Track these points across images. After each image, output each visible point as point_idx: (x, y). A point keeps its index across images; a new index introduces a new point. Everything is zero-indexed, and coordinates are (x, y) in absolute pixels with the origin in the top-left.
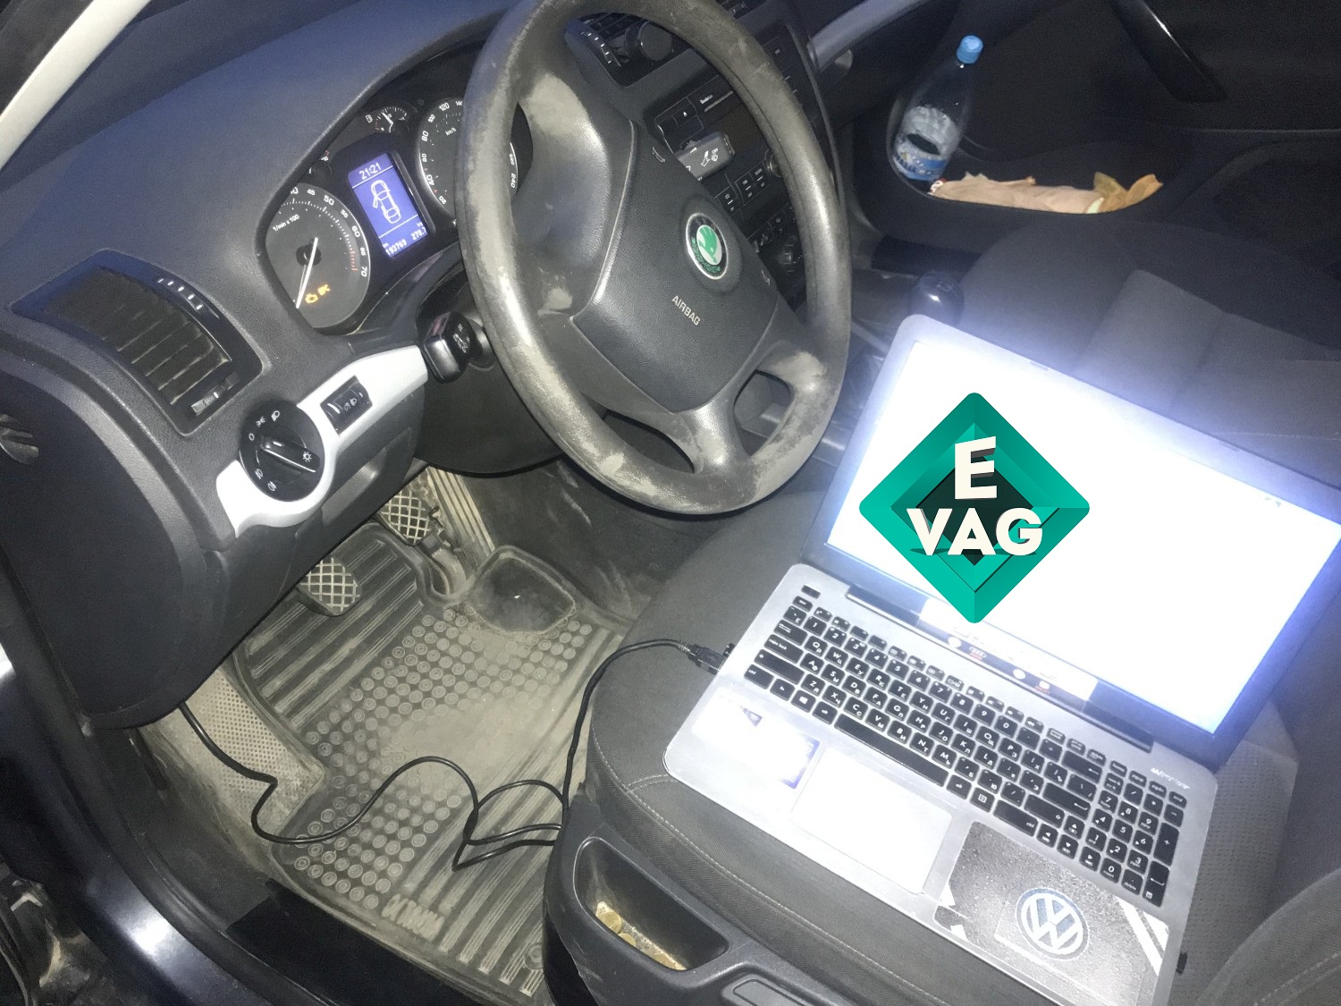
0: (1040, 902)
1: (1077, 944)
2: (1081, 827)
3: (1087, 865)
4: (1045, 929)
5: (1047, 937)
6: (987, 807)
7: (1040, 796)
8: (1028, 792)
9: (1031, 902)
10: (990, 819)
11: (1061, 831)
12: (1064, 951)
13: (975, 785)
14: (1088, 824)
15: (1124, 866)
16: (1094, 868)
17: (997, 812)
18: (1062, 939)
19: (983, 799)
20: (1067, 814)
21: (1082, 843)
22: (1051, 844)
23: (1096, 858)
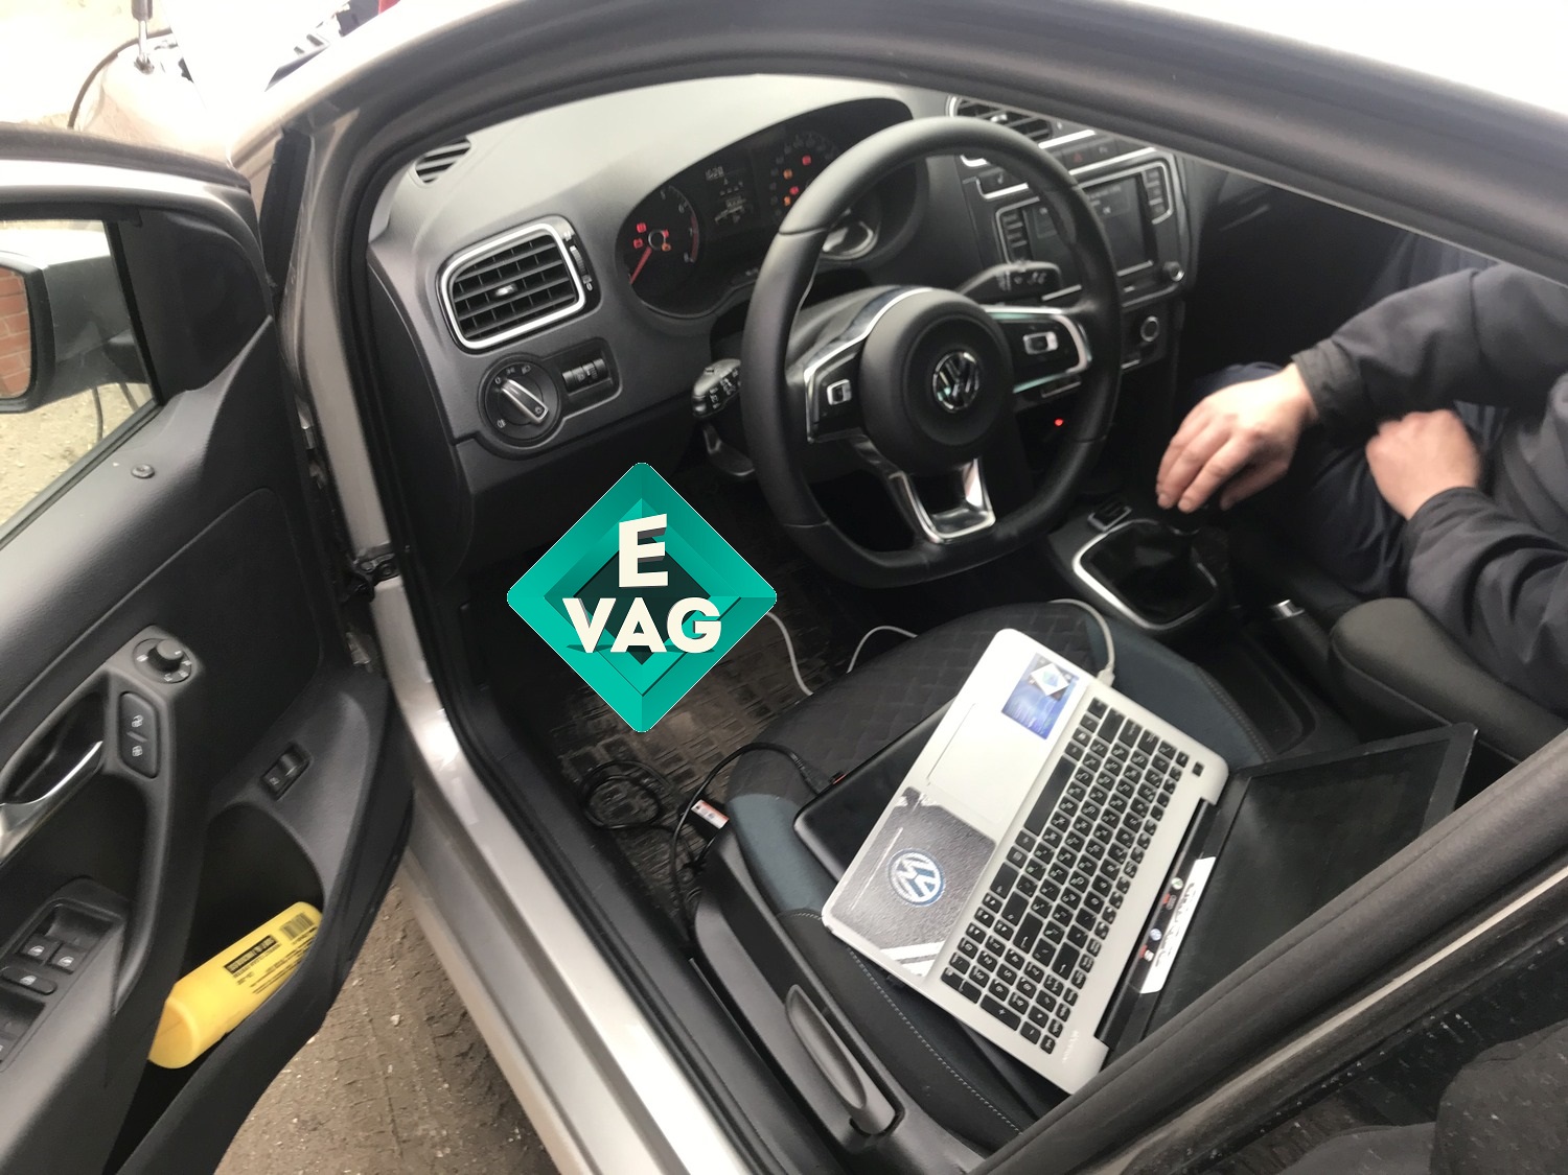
0: (931, 874)
1: (901, 891)
2: (1007, 935)
3: (969, 928)
4: (910, 869)
5: (902, 868)
6: (1010, 857)
7: (1029, 910)
8: (1031, 900)
9: (930, 866)
10: (999, 859)
11: (998, 916)
12: (894, 879)
13: (1030, 855)
14: (1009, 945)
16: (968, 934)
17: (1004, 865)
18: (903, 881)
19: (1018, 858)
23: (977, 939)
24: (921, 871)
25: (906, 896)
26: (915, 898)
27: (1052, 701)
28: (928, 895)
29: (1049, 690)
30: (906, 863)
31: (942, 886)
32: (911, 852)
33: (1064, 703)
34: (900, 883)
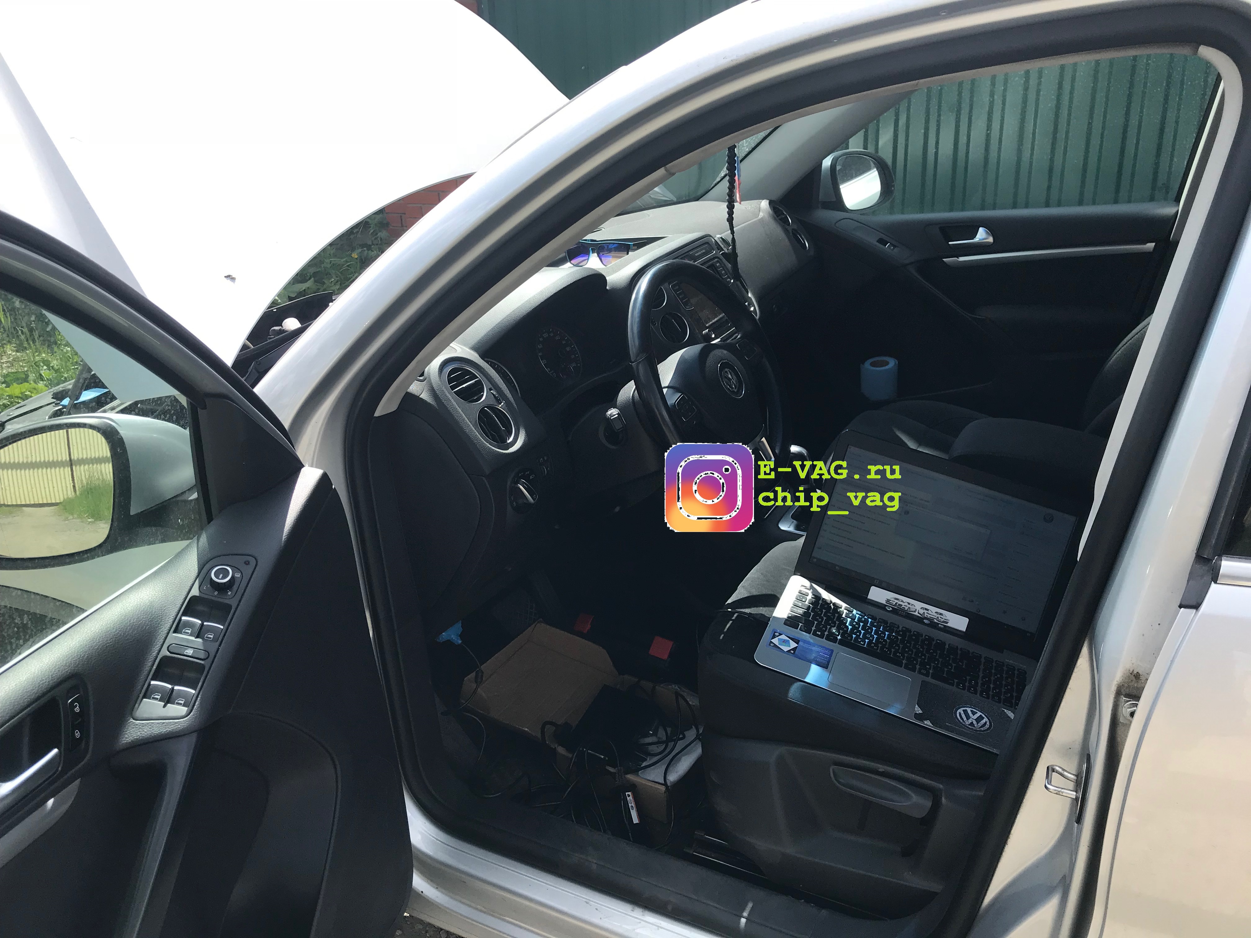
0: (965, 711)
1: (987, 726)
2: (977, 683)
3: (984, 697)
4: (970, 721)
5: (972, 724)
6: (927, 675)
7: (953, 671)
8: (946, 669)
9: (961, 710)
10: (929, 679)
11: (967, 684)
12: (982, 729)
13: (918, 667)
14: (980, 682)
15: (1002, 697)
16: (988, 698)
17: (933, 677)
18: (980, 725)
19: (924, 671)
20: (968, 678)
21: (979, 689)
22: (964, 689)
23: (988, 694)
24: (968, 717)
25: (988, 723)
26: (985, 719)
27: (800, 643)
28: (979, 714)
29: (793, 645)
30: (968, 723)
31: (970, 707)
32: (958, 719)
33: (799, 638)
34: (982, 727)
